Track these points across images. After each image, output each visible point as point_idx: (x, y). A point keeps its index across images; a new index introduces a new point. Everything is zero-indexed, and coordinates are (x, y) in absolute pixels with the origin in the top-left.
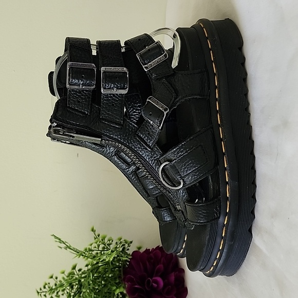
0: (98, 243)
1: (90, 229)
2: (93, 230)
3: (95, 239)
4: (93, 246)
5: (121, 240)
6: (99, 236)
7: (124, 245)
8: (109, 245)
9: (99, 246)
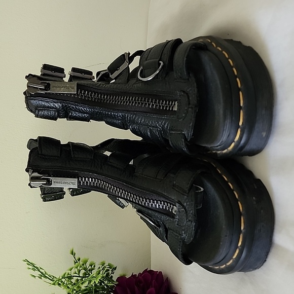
0: (79, 268)
1: (70, 252)
2: (72, 253)
3: (75, 263)
4: (73, 271)
5: (105, 265)
6: (79, 260)
7: (108, 270)
8: (91, 270)
9: (79, 271)
